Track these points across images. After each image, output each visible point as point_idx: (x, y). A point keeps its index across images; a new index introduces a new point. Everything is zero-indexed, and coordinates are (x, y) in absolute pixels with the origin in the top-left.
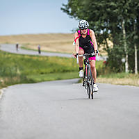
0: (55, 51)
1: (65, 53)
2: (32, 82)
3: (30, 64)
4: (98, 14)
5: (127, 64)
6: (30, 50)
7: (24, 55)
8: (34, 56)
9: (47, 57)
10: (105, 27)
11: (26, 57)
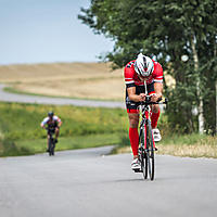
0: (68, 94)
1: (87, 99)
2: (26, 152)
3: (21, 120)
4: (146, 26)
5: (201, 118)
6: (21, 93)
7: (10, 103)
8: (29, 104)
9: (53, 106)
10: (160, 51)
11: (14, 107)
